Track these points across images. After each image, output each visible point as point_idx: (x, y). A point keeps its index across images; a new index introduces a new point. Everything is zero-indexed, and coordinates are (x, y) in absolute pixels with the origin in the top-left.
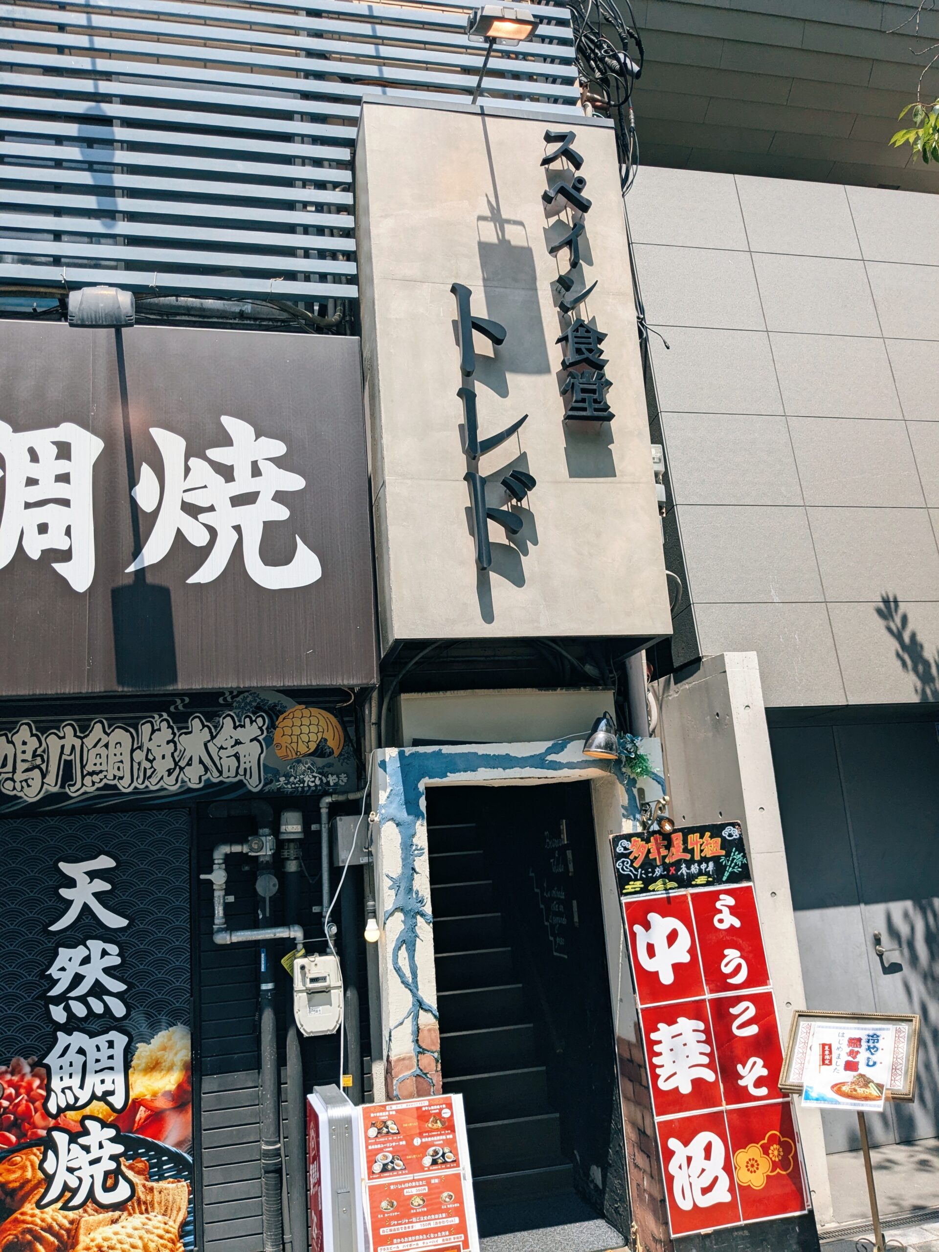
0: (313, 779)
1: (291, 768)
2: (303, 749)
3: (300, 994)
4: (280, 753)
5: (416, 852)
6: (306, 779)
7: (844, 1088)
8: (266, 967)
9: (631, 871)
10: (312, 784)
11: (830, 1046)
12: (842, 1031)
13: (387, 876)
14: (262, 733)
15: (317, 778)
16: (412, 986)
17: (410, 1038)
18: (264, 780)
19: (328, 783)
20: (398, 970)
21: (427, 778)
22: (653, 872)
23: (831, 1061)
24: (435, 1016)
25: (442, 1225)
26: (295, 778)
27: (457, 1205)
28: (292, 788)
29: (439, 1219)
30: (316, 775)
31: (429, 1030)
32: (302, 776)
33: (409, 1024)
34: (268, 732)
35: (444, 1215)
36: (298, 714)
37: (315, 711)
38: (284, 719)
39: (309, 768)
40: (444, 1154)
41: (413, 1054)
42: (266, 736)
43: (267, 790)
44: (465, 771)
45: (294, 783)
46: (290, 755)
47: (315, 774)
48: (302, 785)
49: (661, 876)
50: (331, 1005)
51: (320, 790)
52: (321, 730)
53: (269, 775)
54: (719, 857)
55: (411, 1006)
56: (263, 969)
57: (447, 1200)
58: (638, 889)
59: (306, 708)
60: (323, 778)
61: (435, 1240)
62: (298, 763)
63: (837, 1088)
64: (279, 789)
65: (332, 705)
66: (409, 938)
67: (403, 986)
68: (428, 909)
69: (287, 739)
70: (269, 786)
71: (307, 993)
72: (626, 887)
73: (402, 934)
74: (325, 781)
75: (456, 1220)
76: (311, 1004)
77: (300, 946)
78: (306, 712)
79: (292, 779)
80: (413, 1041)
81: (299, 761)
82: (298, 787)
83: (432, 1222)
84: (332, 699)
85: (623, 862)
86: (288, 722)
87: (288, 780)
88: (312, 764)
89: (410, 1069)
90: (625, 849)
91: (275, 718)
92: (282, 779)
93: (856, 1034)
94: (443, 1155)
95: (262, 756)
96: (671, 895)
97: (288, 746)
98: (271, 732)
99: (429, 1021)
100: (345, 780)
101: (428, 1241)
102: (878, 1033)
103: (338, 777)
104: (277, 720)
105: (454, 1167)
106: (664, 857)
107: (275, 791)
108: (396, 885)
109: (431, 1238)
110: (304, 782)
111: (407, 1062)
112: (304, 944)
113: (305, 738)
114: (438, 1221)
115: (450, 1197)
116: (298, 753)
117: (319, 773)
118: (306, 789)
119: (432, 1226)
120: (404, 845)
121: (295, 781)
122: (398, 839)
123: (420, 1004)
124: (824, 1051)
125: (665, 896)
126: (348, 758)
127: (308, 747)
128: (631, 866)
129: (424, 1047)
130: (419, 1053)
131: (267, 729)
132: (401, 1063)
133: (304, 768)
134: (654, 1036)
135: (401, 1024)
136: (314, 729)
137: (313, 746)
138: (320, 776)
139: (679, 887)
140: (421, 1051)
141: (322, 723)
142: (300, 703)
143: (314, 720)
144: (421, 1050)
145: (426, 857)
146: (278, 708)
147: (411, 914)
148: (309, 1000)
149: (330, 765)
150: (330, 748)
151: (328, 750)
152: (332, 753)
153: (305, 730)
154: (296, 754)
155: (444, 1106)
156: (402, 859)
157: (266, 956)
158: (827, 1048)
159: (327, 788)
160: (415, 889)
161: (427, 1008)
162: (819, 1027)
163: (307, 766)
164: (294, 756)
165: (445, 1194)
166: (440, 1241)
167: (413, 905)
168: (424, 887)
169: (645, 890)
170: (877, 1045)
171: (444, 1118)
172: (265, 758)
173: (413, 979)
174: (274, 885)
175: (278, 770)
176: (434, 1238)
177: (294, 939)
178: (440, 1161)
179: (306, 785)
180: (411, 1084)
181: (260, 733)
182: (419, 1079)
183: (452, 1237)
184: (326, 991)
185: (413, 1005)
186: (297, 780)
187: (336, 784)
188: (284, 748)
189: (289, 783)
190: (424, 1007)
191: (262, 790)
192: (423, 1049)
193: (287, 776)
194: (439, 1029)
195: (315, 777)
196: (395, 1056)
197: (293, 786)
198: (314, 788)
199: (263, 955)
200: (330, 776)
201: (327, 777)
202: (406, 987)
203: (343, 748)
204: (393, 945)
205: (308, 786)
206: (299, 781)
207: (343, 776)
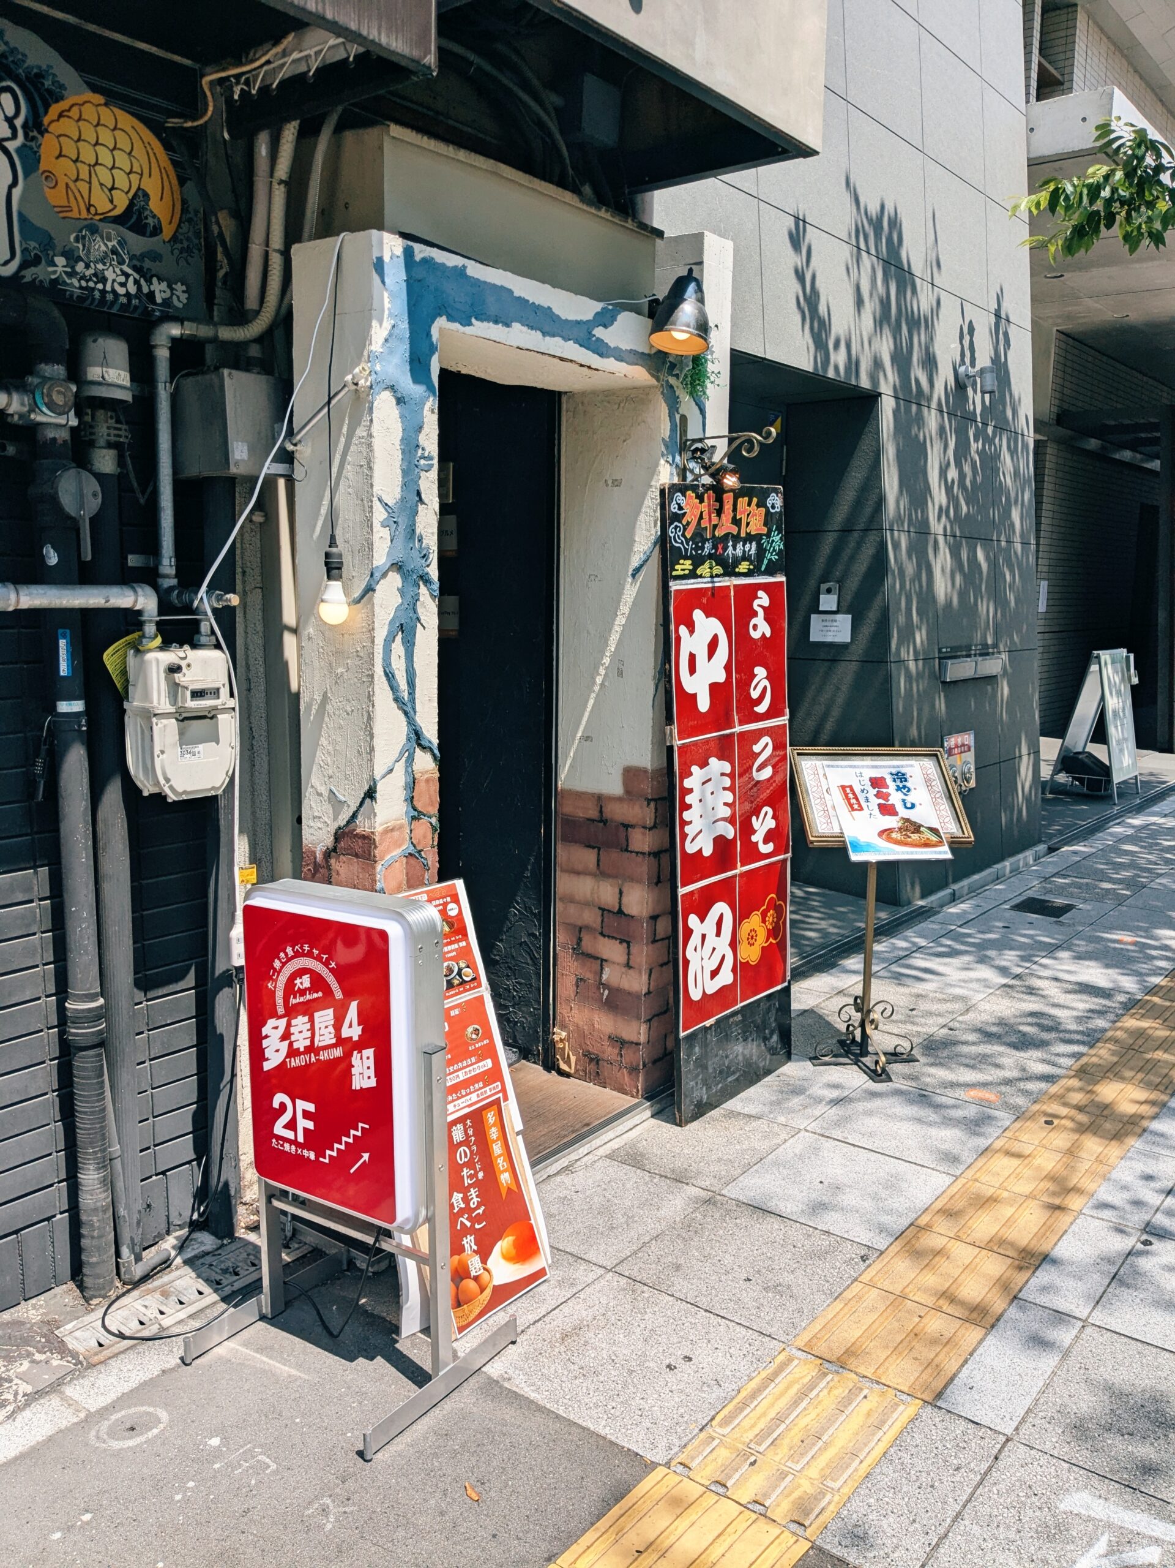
0: (122, 279)
1: (77, 240)
2: (101, 203)
3: (165, 721)
4: (56, 197)
5: (422, 462)
6: (110, 274)
7: (894, 835)
8: (73, 667)
9: (682, 543)
10: (121, 291)
11: (851, 787)
12: (858, 771)
13: (380, 500)
14: (14, 136)
15: (131, 279)
16: (407, 707)
17: (402, 794)
18: (22, 252)
19: (151, 295)
20: (390, 676)
21: (444, 318)
22: (703, 548)
23: (860, 805)
24: (434, 755)
25: (473, 1074)
26: (87, 266)
27: (486, 1042)
28: (81, 288)
29: (468, 1066)
30: (130, 271)
31: (427, 781)
32: (100, 266)
33: (400, 767)
34: (26, 135)
35: (473, 1059)
36: (89, 112)
37: (126, 120)
38: (61, 116)
39: (114, 251)
40: (460, 970)
41: (405, 821)
42: (24, 146)
43: (28, 279)
44: (496, 322)
45: (83, 278)
46: (75, 209)
47: (125, 268)
48: (100, 286)
49: (710, 556)
50: (218, 743)
51: (136, 307)
52: (136, 168)
53: (33, 244)
54: (761, 535)
55: (404, 740)
56: (64, 669)
57: (474, 1036)
58: (687, 572)
59: (106, 105)
60: (142, 281)
61: (468, 1097)
62: (92, 234)
63: (885, 833)
64: (55, 282)
65: (157, 117)
66: (408, 621)
67: (394, 705)
68: (433, 572)
69: (66, 165)
70: (33, 270)
71: (177, 719)
72: (677, 567)
73: (399, 614)
74: (145, 290)
75: (488, 1063)
76: (184, 739)
77: (150, 629)
78: (107, 115)
79: (80, 267)
80: (406, 800)
81: (94, 230)
82: (93, 289)
83: (460, 1073)
84: (155, 100)
85: (676, 527)
86: (66, 126)
87: (73, 268)
88: (119, 243)
89: (400, 846)
90: (680, 508)
91: (41, 110)
92: (60, 261)
93: (876, 774)
94: (459, 974)
95: (17, 192)
96: (717, 585)
97: (71, 184)
98: (33, 138)
99: (426, 764)
100: (184, 297)
101: (459, 1101)
102: (903, 771)
103: (170, 286)
104: (46, 113)
105: (475, 988)
106: (715, 526)
107: (46, 284)
108: (391, 522)
109: (463, 1096)
110: (104, 280)
111: (396, 834)
112: (159, 624)
113: (104, 175)
114: (467, 1070)
115: (476, 1031)
116: (92, 210)
117: (135, 268)
118: (110, 297)
119: (462, 1078)
120: (407, 445)
121: (88, 273)
122: (397, 431)
123: (417, 736)
124: (846, 795)
125: (710, 585)
126: (188, 250)
127: (111, 201)
128: (683, 535)
129: (420, 809)
130: (414, 818)
131: (25, 126)
132: (389, 835)
133: (103, 248)
134: (687, 783)
135: (391, 771)
136: (122, 161)
137: (122, 203)
138: (137, 277)
139: (723, 575)
140: (417, 816)
141: (139, 152)
142: (94, 89)
143: (124, 142)
144: (416, 814)
145: (433, 474)
146: (47, 83)
147: (413, 577)
148: (181, 734)
149: (155, 257)
150: (154, 216)
151: (150, 221)
152: (157, 230)
153: (106, 158)
154: (88, 210)
155: (449, 899)
156: (403, 471)
157: (72, 644)
158: (848, 790)
159: (151, 307)
160: (418, 532)
161: (427, 744)
162: (828, 766)
163: (110, 244)
164: (84, 214)
165: (470, 1029)
166: (474, 1097)
167: (416, 562)
168: (430, 531)
169: (693, 575)
170: (907, 784)
171: (452, 917)
172: (23, 199)
173: (410, 694)
174: (95, 495)
175: (51, 238)
176: (467, 1094)
177: (140, 613)
178: (456, 982)
179: (108, 288)
180: (399, 872)
181: (8, 133)
182: (412, 861)
183: (487, 1089)
184: (210, 716)
185: (409, 739)
186: (91, 271)
187: (167, 302)
188: (61, 186)
189: (72, 274)
190: (423, 743)
191: (16, 276)
192: (419, 812)
193: (72, 257)
194: (440, 779)
195: (127, 276)
196: (381, 825)
197: (84, 284)
198: (124, 300)
199: (63, 643)
200: (155, 280)
201: (149, 282)
202: (400, 708)
203: (179, 226)
204: (385, 633)
205: (114, 291)
206: (95, 275)
207: (179, 287)
